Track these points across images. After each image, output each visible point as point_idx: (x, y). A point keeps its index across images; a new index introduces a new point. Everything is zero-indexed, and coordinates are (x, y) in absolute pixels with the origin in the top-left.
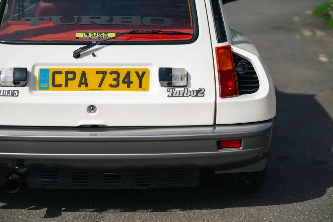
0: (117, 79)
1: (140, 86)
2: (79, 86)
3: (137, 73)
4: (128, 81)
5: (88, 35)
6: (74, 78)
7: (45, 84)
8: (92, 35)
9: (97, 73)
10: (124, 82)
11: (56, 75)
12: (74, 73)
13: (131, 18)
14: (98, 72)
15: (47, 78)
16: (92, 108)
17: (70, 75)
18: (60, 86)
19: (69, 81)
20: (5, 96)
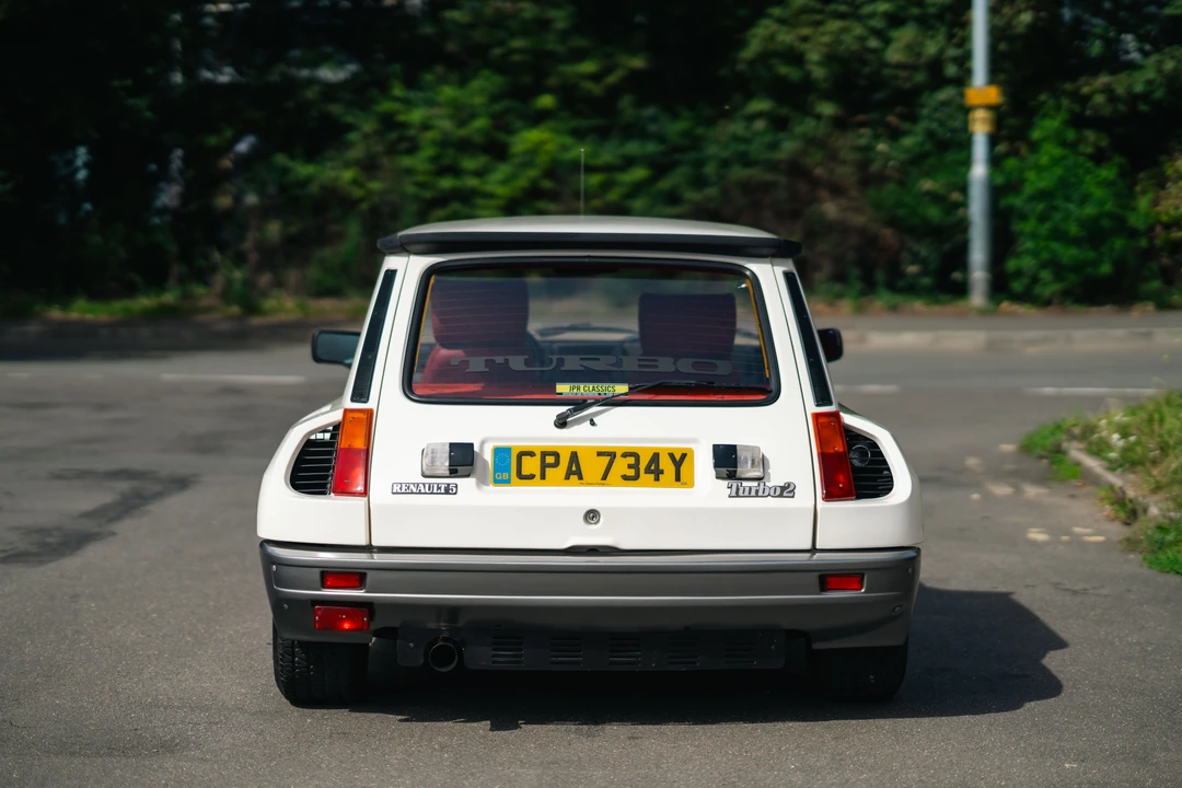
0: (635, 467)
1: (678, 479)
4: (655, 470)
6: (556, 464)
9: (598, 456)
10: (648, 471)
11: (523, 458)
12: (556, 455)
14: (600, 454)
15: (507, 464)
17: (549, 459)
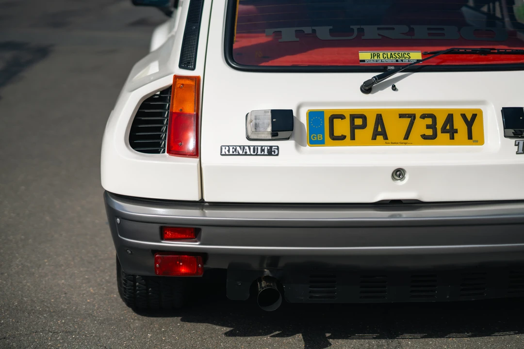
0: (433, 127)
1: (470, 137)
2: (374, 138)
3: (464, 116)
4: (450, 130)
5: (378, 56)
6: (364, 126)
7: (318, 135)
8: (385, 56)
9: (400, 117)
10: (444, 131)
11: (335, 120)
12: (363, 117)
13: (443, 29)
14: (402, 116)
15: (320, 126)
16: (399, 174)
17: (357, 121)
18: (343, 138)
19: (357, 131)
20: (257, 155)
